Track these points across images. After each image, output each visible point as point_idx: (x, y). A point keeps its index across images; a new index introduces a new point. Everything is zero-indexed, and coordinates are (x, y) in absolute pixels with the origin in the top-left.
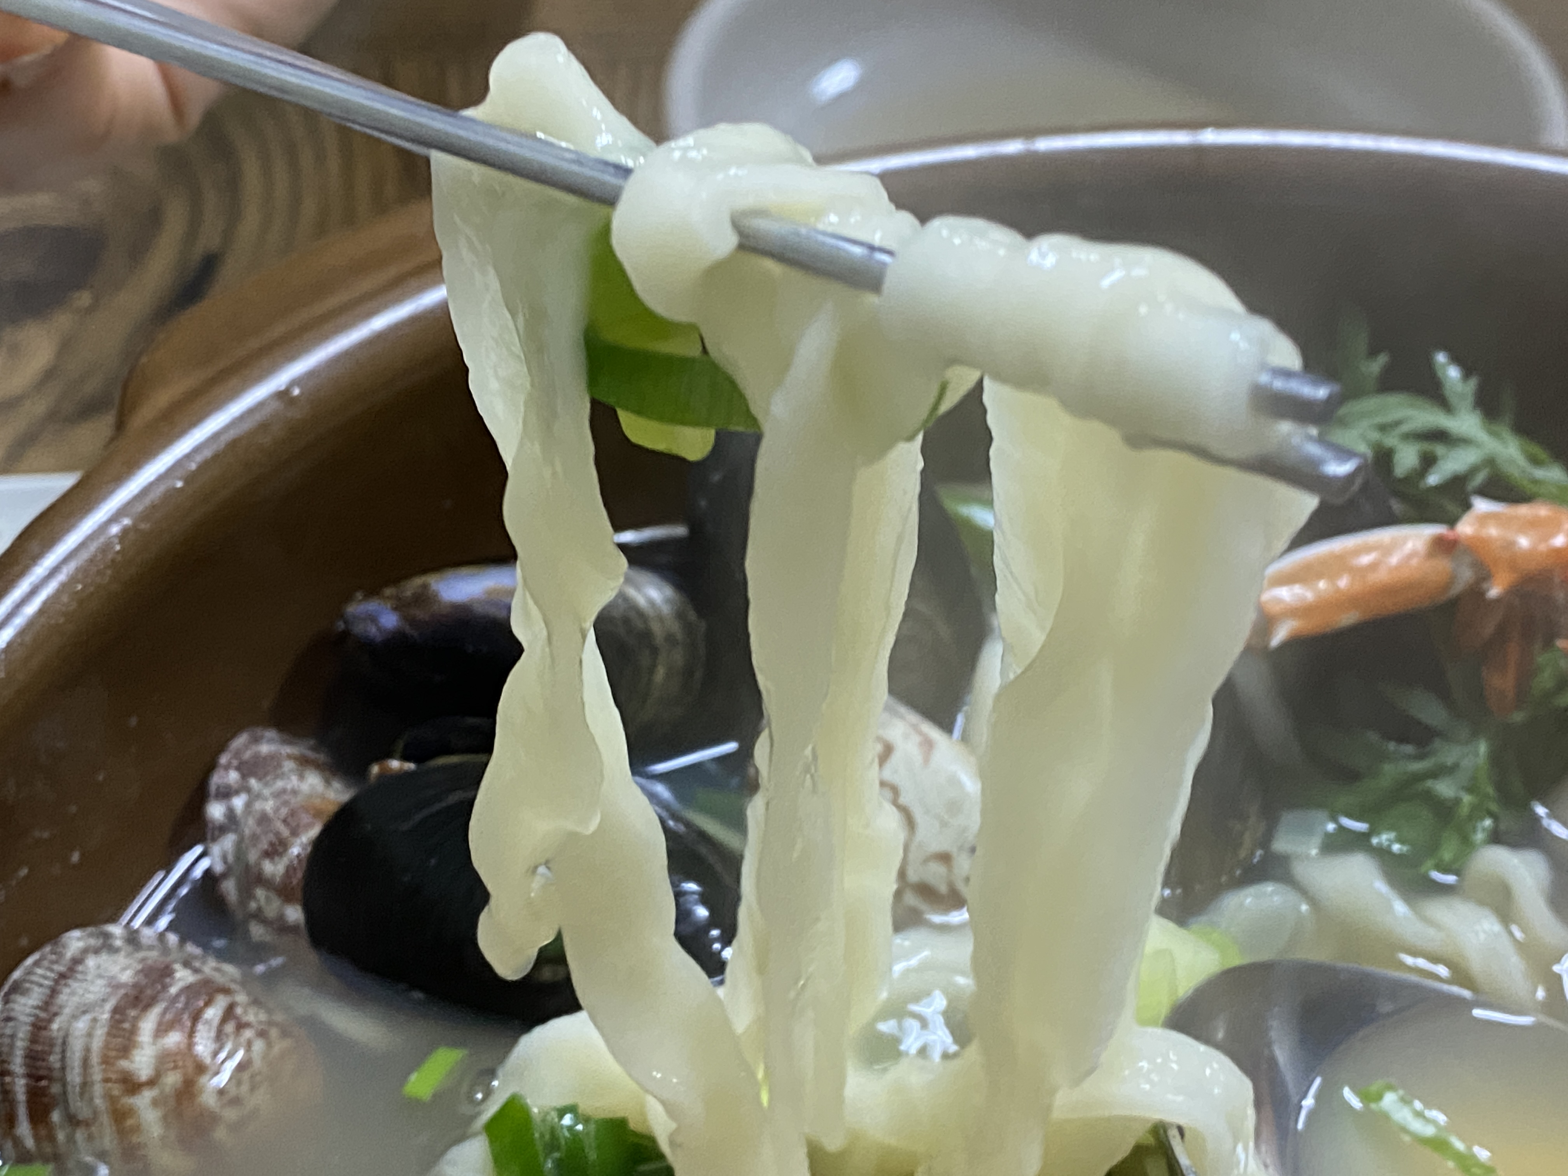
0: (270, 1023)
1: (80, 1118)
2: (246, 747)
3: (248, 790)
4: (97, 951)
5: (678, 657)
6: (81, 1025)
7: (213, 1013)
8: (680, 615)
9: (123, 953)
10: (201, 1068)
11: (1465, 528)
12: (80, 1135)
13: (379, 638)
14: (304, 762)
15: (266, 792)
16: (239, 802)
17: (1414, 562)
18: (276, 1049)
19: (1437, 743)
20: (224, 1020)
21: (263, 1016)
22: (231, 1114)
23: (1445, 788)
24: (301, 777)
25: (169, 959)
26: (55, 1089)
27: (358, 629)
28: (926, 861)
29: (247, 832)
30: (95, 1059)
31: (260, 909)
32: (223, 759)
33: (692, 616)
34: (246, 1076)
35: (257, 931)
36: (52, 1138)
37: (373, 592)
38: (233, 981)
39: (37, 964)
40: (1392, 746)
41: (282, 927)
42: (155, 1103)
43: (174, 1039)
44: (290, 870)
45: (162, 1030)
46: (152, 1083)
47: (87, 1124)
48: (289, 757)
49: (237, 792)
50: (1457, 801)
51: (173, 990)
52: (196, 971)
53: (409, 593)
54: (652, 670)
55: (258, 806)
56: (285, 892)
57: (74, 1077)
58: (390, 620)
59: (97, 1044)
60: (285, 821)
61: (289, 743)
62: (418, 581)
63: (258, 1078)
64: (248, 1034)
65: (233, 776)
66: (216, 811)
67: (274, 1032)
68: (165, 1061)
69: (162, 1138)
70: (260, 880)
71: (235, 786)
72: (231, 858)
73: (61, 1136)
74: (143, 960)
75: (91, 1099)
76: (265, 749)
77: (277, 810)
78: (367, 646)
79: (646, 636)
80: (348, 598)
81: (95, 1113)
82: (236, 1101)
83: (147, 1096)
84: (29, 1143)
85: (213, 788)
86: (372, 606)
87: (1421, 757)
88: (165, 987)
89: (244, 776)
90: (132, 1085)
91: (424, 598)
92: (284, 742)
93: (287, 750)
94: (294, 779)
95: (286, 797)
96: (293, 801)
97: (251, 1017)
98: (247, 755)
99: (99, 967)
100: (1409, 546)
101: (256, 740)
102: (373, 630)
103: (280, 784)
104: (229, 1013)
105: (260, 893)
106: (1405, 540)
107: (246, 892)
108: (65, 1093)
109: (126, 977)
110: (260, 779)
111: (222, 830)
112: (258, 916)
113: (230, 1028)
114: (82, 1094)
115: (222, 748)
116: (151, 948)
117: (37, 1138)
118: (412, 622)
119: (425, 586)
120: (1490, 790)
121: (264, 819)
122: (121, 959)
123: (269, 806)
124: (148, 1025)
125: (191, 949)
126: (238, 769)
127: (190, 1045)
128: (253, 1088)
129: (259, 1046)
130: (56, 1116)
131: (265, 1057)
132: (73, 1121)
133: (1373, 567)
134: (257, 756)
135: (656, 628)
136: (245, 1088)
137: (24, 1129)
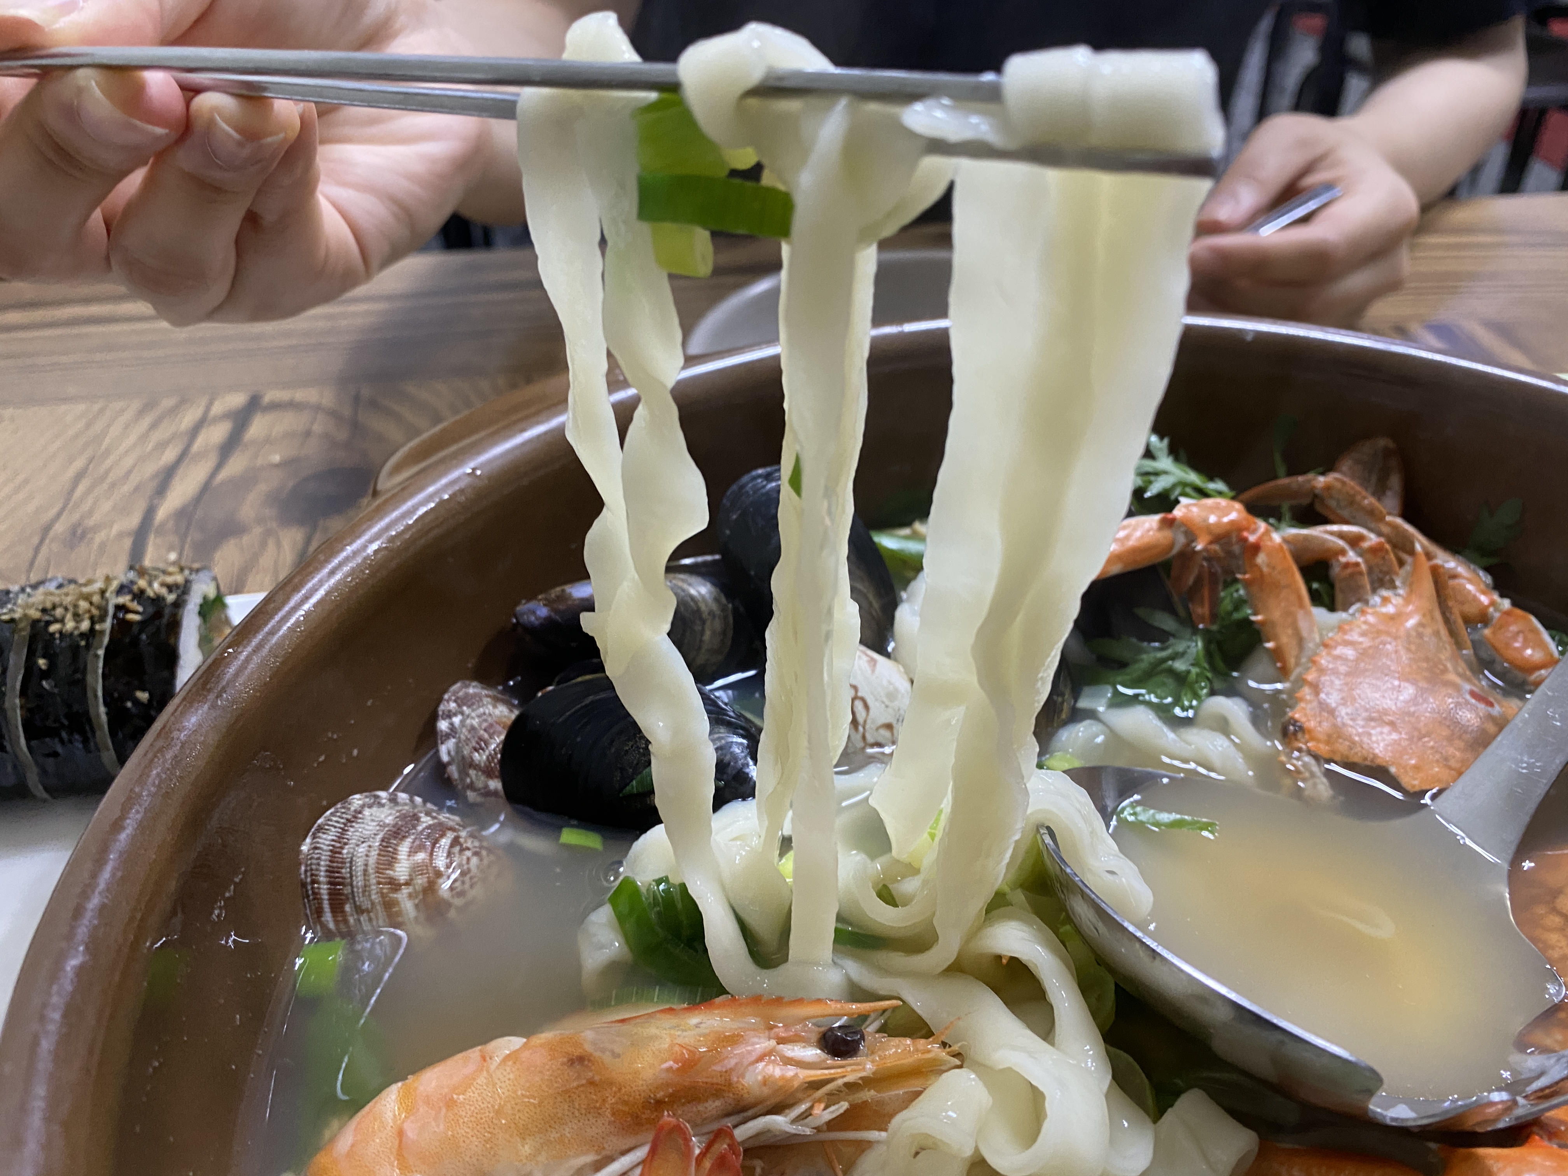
0: (481, 847)
1: (363, 908)
2: (460, 689)
3: (462, 713)
4: (370, 806)
5: (718, 625)
6: (362, 849)
7: (445, 842)
8: (716, 600)
9: (387, 807)
10: (439, 874)
11: (1178, 512)
12: (363, 918)
13: (537, 623)
14: (496, 700)
15: (473, 714)
16: (456, 720)
17: (1151, 533)
18: (486, 862)
19: (1172, 640)
20: (452, 846)
21: (477, 844)
22: (458, 902)
23: (1180, 666)
24: (495, 707)
25: (416, 811)
26: (347, 890)
27: (525, 619)
28: (877, 729)
29: (462, 737)
30: (371, 871)
31: (472, 782)
32: (446, 696)
33: (724, 600)
34: (467, 879)
35: (471, 795)
36: (346, 921)
37: (531, 597)
38: (458, 824)
39: (332, 814)
40: (1145, 644)
41: (488, 793)
42: (410, 896)
43: (421, 856)
44: (491, 758)
45: (413, 852)
46: (407, 884)
47: (368, 911)
48: (487, 696)
49: (455, 715)
50: (1188, 672)
51: (420, 828)
52: (434, 818)
53: (553, 596)
54: (703, 632)
55: (468, 721)
56: (488, 773)
57: (359, 881)
58: (543, 612)
59: (372, 861)
60: (485, 730)
61: (485, 689)
62: (558, 589)
63: (475, 880)
64: (468, 853)
65: (453, 705)
66: (443, 725)
67: (484, 853)
68: (416, 870)
69: (416, 918)
70: (472, 765)
71: (454, 711)
72: (453, 753)
73: (351, 920)
74: (399, 811)
75: (370, 896)
76: (471, 691)
77: (480, 724)
78: (530, 630)
79: (698, 611)
80: (518, 603)
81: (373, 904)
82: (461, 894)
83: (405, 891)
84: (331, 925)
85: (440, 713)
86: (532, 605)
87: (1162, 649)
88: (414, 827)
89: (459, 706)
90: (395, 885)
91: (563, 597)
92: (483, 688)
93: (485, 692)
94: (491, 707)
95: (485, 717)
96: (490, 719)
97: (469, 844)
98: (461, 694)
99: (371, 815)
100: (1147, 525)
101: (467, 687)
102: (533, 618)
103: (481, 710)
104: (456, 841)
105: (472, 772)
106: (1144, 523)
107: (463, 773)
108: (353, 892)
109: (389, 820)
110: (469, 707)
111: (448, 736)
112: (472, 787)
113: (457, 849)
114: (364, 892)
115: (445, 691)
116: (405, 804)
117: (336, 922)
118: (556, 611)
119: (563, 591)
120: (1206, 666)
121: (473, 729)
122: (386, 810)
123: (475, 722)
124: (404, 848)
125: (429, 806)
126: (455, 701)
127: (431, 859)
128: (472, 886)
129: (475, 860)
130: (347, 908)
131: (478, 867)
132: (359, 910)
133: (1127, 537)
134: (467, 694)
135: (703, 607)
136: (467, 886)
137: (328, 917)
